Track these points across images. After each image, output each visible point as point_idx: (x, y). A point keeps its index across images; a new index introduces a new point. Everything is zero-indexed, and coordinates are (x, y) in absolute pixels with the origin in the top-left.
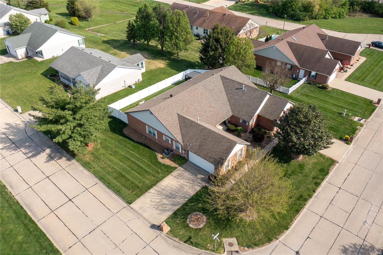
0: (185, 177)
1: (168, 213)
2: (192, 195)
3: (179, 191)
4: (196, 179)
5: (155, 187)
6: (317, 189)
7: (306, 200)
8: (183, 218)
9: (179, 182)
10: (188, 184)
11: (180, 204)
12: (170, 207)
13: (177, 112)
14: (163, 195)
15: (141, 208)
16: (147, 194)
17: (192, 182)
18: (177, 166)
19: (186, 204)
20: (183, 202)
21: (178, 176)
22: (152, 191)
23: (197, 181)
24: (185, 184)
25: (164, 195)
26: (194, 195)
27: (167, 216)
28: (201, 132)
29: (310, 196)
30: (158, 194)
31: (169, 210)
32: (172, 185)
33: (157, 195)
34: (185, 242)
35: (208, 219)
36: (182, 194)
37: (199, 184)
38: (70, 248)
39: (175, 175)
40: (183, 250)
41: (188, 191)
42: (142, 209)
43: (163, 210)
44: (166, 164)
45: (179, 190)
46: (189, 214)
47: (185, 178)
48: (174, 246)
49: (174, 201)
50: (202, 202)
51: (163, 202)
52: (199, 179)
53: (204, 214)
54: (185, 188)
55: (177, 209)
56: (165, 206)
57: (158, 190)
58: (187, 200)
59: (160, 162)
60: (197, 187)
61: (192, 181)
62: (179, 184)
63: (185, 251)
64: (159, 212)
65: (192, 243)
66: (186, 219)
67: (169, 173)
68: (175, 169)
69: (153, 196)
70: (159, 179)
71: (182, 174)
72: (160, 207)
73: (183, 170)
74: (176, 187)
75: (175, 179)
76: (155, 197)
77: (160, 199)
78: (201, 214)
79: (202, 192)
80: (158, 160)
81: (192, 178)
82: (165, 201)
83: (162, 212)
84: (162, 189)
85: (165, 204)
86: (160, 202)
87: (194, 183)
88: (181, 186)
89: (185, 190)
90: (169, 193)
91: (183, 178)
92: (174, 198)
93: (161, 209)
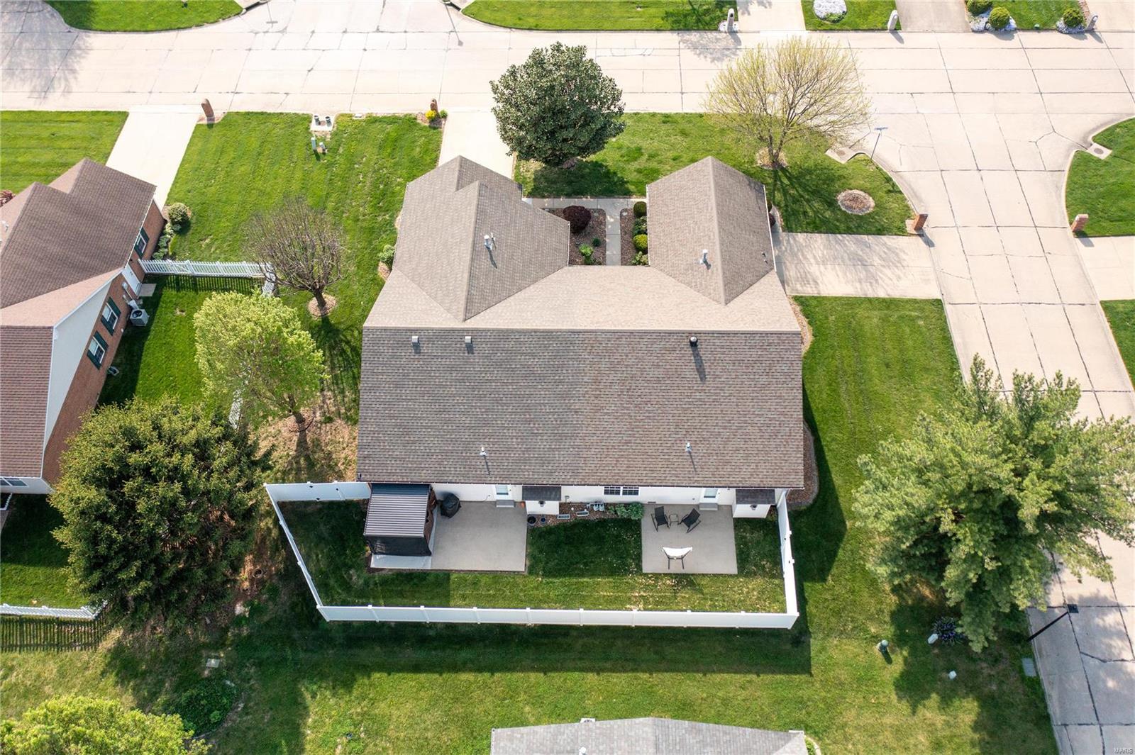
0: (799, 272)
1: (889, 243)
2: (823, 236)
4: (786, 254)
5: (871, 294)
7: (667, 116)
8: (873, 218)
9: (821, 272)
10: (809, 256)
11: (857, 239)
12: (876, 247)
14: (870, 272)
15: (926, 281)
16: (896, 294)
17: (800, 254)
18: (790, 301)
19: (849, 231)
20: (847, 238)
21: (808, 282)
22: (882, 294)
23: (788, 248)
26: (820, 232)
27: (895, 240)
31: (885, 244)
32: (837, 275)
33: (880, 281)
34: (900, 192)
35: (838, 192)
36: (837, 250)
37: (792, 241)
38: (1083, 305)
39: (811, 287)
40: (912, 189)
41: (822, 248)
42: (926, 278)
43: (893, 252)
45: (834, 259)
46: (861, 217)
47: (802, 271)
48: (921, 201)
49: (862, 250)
50: (820, 216)
51: (882, 263)
52: (781, 248)
53: (836, 201)
54: (820, 255)
55: (870, 237)
56: (884, 256)
57: (869, 287)
58: (839, 236)
59: (814, 335)
60: (801, 240)
61: (796, 255)
62: (822, 268)
64: (903, 256)
65: (894, 185)
66: (869, 214)
67: (820, 300)
68: (802, 297)
69: (888, 286)
70: (850, 303)
71: (797, 280)
72: (893, 260)
73: (788, 286)
74: (835, 267)
75: (819, 282)
76: (887, 280)
77: (881, 272)
78: (839, 203)
79: (801, 226)
80: (813, 344)
81: (790, 259)
82: (877, 261)
83: (897, 251)
84: (860, 282)
85: (880, 256)
86: (884, 266)
87: (798, 250)
88: (823, 261)
89: (825, 251)
90: (854, 268)
91: (804, 272)
92: (857, 254)
93: (893, 255)
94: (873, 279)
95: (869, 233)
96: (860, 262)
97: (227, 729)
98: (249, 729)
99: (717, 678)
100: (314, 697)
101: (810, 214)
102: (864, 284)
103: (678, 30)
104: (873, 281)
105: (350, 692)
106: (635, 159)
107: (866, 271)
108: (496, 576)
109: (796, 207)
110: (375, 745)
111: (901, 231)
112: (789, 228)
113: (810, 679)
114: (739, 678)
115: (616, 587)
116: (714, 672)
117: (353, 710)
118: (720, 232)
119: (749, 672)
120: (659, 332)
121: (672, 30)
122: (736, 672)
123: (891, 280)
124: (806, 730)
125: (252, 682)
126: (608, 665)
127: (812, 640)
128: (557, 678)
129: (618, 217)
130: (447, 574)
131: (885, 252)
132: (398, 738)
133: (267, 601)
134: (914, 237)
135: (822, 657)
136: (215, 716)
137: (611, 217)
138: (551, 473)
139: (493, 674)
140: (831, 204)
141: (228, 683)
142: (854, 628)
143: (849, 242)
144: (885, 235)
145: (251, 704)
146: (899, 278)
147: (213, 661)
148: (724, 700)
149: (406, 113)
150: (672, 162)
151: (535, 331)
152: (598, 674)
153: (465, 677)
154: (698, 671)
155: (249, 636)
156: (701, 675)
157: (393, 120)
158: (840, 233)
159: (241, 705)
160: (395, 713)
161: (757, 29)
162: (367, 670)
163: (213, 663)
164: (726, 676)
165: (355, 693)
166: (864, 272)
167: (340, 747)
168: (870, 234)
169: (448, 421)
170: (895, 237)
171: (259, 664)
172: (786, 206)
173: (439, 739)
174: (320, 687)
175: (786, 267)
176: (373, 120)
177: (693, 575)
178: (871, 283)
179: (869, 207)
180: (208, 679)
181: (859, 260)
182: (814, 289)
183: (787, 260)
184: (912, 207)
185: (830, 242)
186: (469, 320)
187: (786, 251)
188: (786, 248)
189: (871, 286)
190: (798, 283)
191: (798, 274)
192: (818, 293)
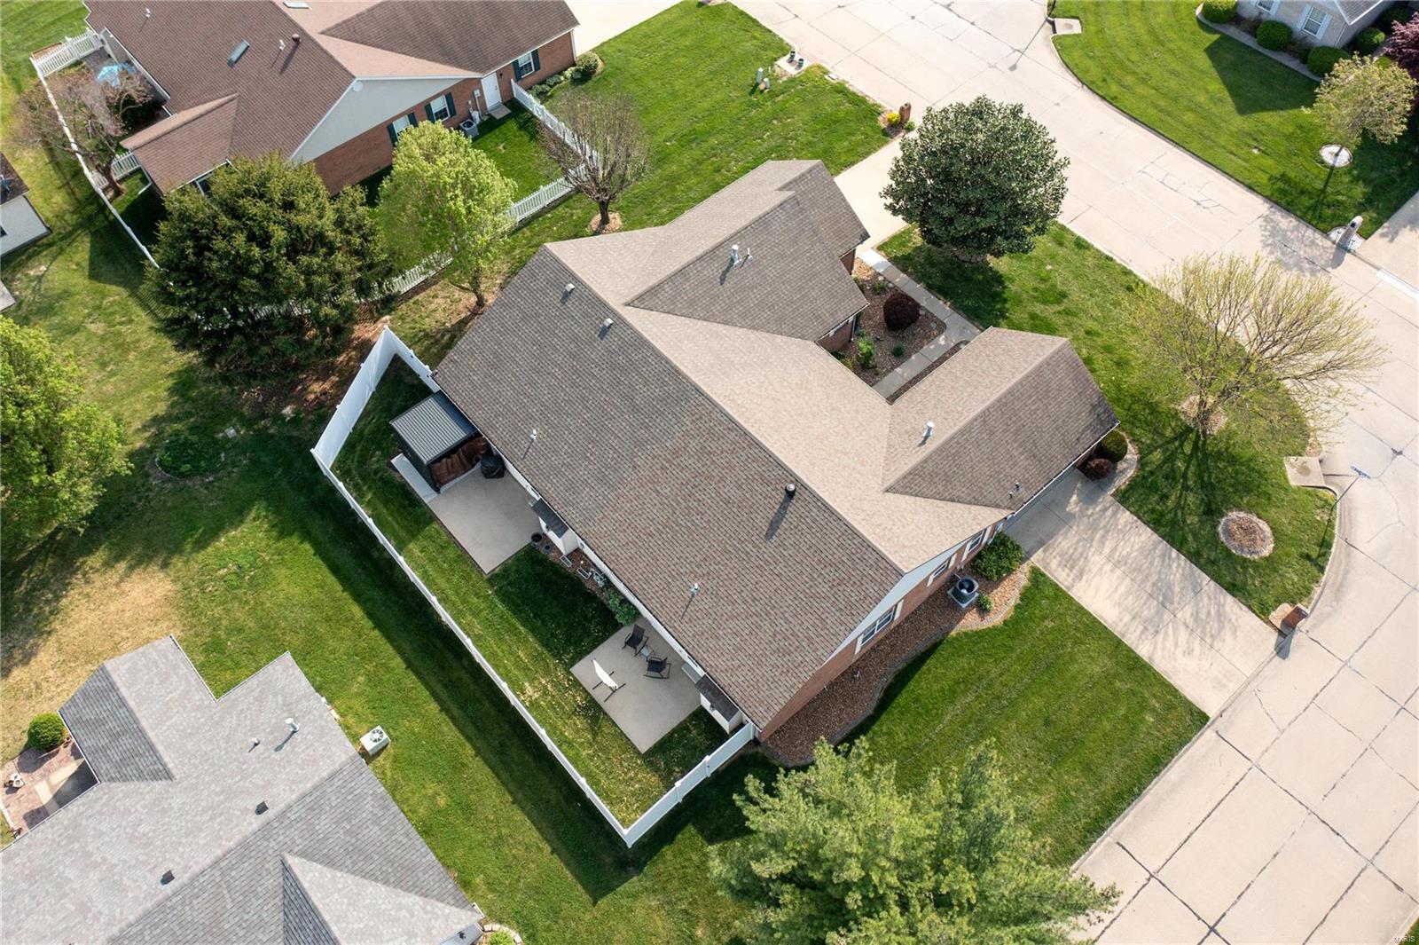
0: (1075, 549)
1: (1227, 609)
2: (1155, 537)
3: (1138, 569)
4: (1085, 519)
5: (1129, 640)
6: (1098, 251)
7: (1139, 284)
8: (1245, 568)
9: (1101, 569)
10: (1109, 545)
11: (1192, 573)
12: (1206, 599)
14: (1161, 618)
15: (1219, 685)
16: (1161, 665)
17: (1101, 532)
18: (1026, 567)
19: (1194, 557)
20: (1182, 562)
21: (1073, 567)
22: (1143, 651)
23: (1096, 516)
24: (1107, 551)
25: (1159, 614)
26: (1155, 530)
27: (1239, 612)
28: (991, 433)
29: (1127, 272)
30: (1157, 632)
31: (1220, 606)
32: (1116, 588)
33: (1160, 637)
34: (1322, 569)
35: (1239, 508)
36: (1152, 563)
37: (1109, 512)
38: (1399, 888)
39: (1068, 575)
40: (1344, 578)
41: (1136, 547)
42: (1225, 681)
43: (1220, 621)
44: (1012, 603)
45: (1135, 570)
46: (1228, 554)
47: (1080, 550)
48: (1337, 599)
49: (1182, 589)
50: (1180, 514)
51: (1190, 621)
52: (1087, 509)
53: (1222, 515)
54: (1125, 553)
55: (1212, 583)
56: (1203, 616)
57: (1138, 632)
58: (1174, 553)
59: (1005, 623)
60: (1122, 521)
61: (1095, 530)
62: (1108, 567)
64: (1227, 635)
65: (1324, 555)
66: (1245, 560)
67: (1060, 595)
68: (1043, 575)
69: (1163, 649)
70: (1092, 627)
71: (1062, 555)
72: (1208, 631)
73: (1044, 551)
74: (1125, 579)
75: (1085, 577)
76: (1170, 644)
77: (1175, 629)
78: (1223, 520)
79: (1141, 507)
80: (995, 628)
81: (1082, 528)
82: (1186, 614)
83: (1227, 625)
84: (1134, 618)
85: (1198, 613)
86: (1187, 627)
87: (1105, 527)
88: (1119, 562)
89: (1135, 554)
90: (1148, 599)
91: (1082, 554)
92: (1170, 587)
93: (1216, 625)
94: (1153, 627)
95: (1216, 578)
96: (1164, 598)
97: (185, 485)
98: (196, 499)
99: (519, 816)
100: (254, 519)
101: (1170, 503)
102: (1136, 623)
103: (1276, 203)
104: (1152, 630)
105: (278, 540)
106: (1045, 302)
107: (1157, 612)
108: (464, 557)
109: (1161, 482)
110: (245, 593)
111: (1263, 611)
112: (1123, 498)
113: (589, 906)
114: (534, 836)
115: (536, 658)
116: (523, 809)
117: (264, 555)
118: (975, 420)
119: (549, 842)
120: (771, 455)
121: (1268, 198)
122: (539, 830)
123: (1176, 645)
124: (528, 938)
125: (235, 470)
126: (456, 712)
127: (635, 878)
128: (410, 680)
129: (952, 345)
130: (432, 518)
131: (1209, 613)
132: (262, 603)
133: (309, 421)
134: (1270, 629)
135: (624, 902)
136: (186, 468)
137: (946, 339)
138: (567, 503)
139: (374, 628)
140: (1211, 512)
141: (223, 455)
142: (686, 912)
143: (1178, 567)
144: (1233, 595)
145: (216, 484)
146: (1189, 652)
147: (232, 431)
148: (500, 837)
149: (879, 102)
150: (1082, 334)
151: (668, 362)
152: (441, 711)
153: (357, 611)
154: (511, 793)
155: (272, 436)
156: (510, 799)
157: (858, 101)
158: (1179, 550)
159: (211, 479)
160: (284, 585)
161: (1377, 263)
162: (307, 535)
163: (231, 432)
164: (528, 823)
165: (281, 544)
166: (1153, 612)
167: (226, 570)
168: (1216, 581)
169: (532, 384)
170: (1245, 608)
171: (254, 462)
172: (1152, 473)
173: (284, 634)
174: (266, 517)
176: (841, 90)
177: (606, 714)
178: (1146, 628)
179: (1256, 553)
180: (216, 441)
181: (1165, 596)
182: (1070, 579)
183: (1078, 526)
184: (1316, 596)
185: (1154, 549)
186: (629, 308)
187: (1089, 516)
188: (1092, 514)
189: (1142, 632)
190: (1058, 558)
191: (1071, 551)
192: (1068, 588)
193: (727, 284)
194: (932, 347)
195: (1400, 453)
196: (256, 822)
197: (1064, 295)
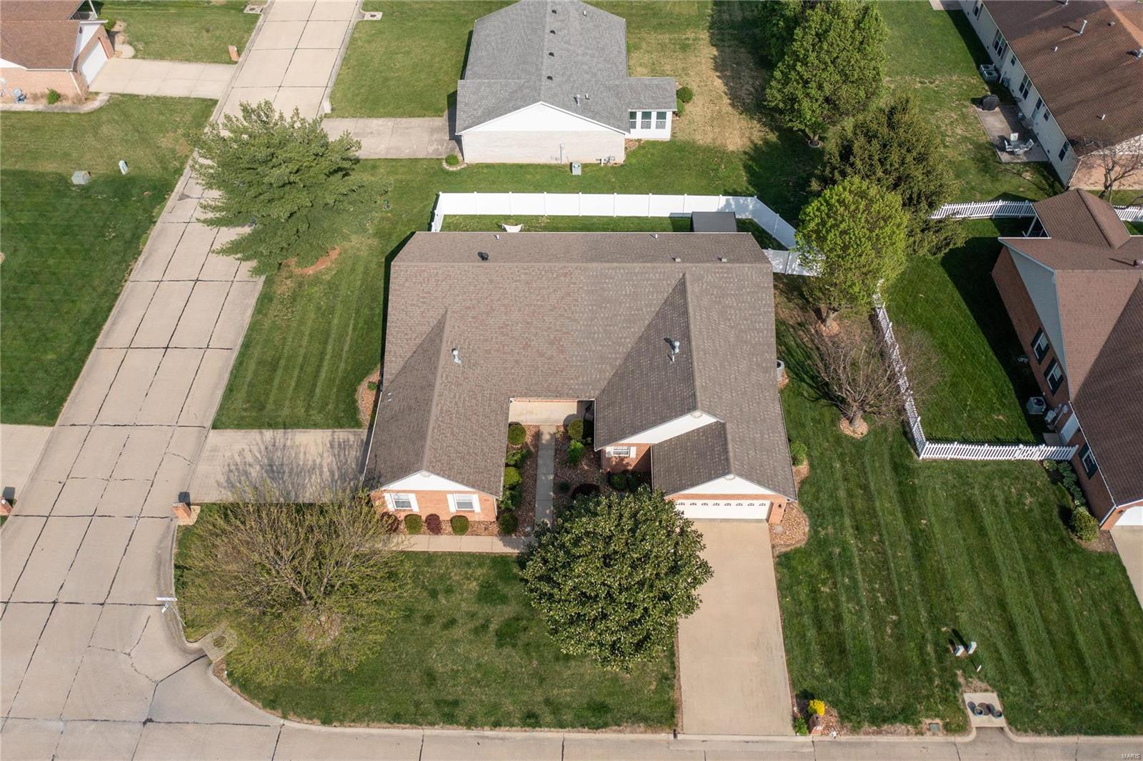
0: (345, 455)
1: (229, 494)
3: (298, 474)
4: (351, 476)
5: (280, 432)
6: (512, 725)
9: (322, 457)
10: (327, 475)
11: (265, 497)
12: (247, 488)
13: (450, 305)
14: (268, 459)
15: (215, 449)
16: (254, 435)
17: (336, 477)
20: (274, 499)
21: (340, 444)
22: (268, 434)
23: (347, 484)
24: (325, 470)
27: (221, 498)
29: (470, 723)
30: (266, 448)
32: (305, 453)
33: (263, 448)
34: (177, 567)
36: (292, 484)
38: (73, 425)
39: (339, 438)
41: (309, 486)
42: (212, 454)
43: (231, 483)
44: (359, 402)
45: (301, 472)
47: (342, 458)
49: (266, 483)
51: (251, 470)
54: (314, 477)
56: (244, 478)
57: (277, 441)
58: (282, 500)
59: (356, 390)
61: (341, 476)
62: (318, 461)
63: (159, 579)
64: (222, 479)
65: (180, 578)
67: (338, 424)
68: (353, 427)
69: (257, 444)
70: (305, 423)
71: (351, 447)
72: (236, 473)
73: (362, 441)
74: (304, 462)
75: (329, 445)
76: (255, 449)
80: (359, 383)
81: (350, 470)
83: (225, 484)
84: (284, 446)
85: (247, 477)
86: (250, 465)
87: (336, 482)
88: (314, 469)
89: (306, 481)
90: (283, 462)
91: (339, 455)
92: (273, 479)
93: (232, 479)
96: (273, 470)
102: (282, 444)
106: (508, 624)
107: (272, 459)
111: (206, 508)
150: (458, 616)
166: (275, 458)
167: (723, 168)
170: (219, 502)
175: (357, 460)
178: (274, 446)
181: (273, 471)
182: (336, 437)
183: (353, 469)
184: (174, 545)
185: (296, 494)
186: (681, 275)
187: (351, 480)
188: (349, 483)
189: (275, 442)
190: (351, 443)
191: (347, 453)
192: (334, 432)
193: (663, 342)
194: (548, 512)
195: (145, 723)
196: (545, 73)
197: (500, 645)
